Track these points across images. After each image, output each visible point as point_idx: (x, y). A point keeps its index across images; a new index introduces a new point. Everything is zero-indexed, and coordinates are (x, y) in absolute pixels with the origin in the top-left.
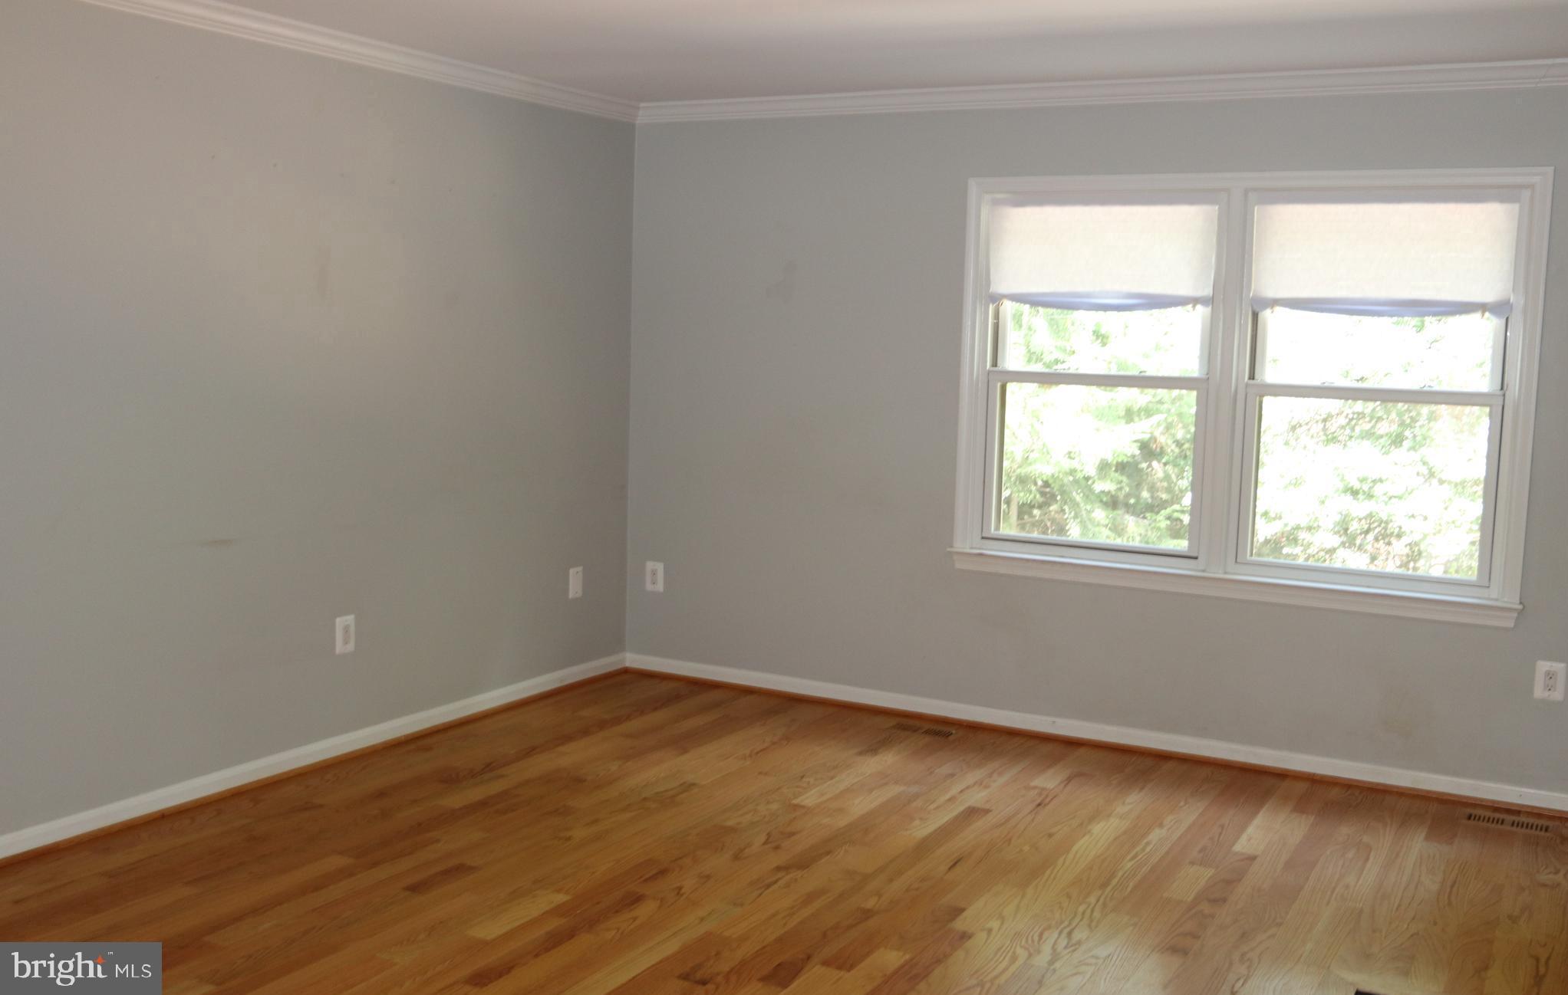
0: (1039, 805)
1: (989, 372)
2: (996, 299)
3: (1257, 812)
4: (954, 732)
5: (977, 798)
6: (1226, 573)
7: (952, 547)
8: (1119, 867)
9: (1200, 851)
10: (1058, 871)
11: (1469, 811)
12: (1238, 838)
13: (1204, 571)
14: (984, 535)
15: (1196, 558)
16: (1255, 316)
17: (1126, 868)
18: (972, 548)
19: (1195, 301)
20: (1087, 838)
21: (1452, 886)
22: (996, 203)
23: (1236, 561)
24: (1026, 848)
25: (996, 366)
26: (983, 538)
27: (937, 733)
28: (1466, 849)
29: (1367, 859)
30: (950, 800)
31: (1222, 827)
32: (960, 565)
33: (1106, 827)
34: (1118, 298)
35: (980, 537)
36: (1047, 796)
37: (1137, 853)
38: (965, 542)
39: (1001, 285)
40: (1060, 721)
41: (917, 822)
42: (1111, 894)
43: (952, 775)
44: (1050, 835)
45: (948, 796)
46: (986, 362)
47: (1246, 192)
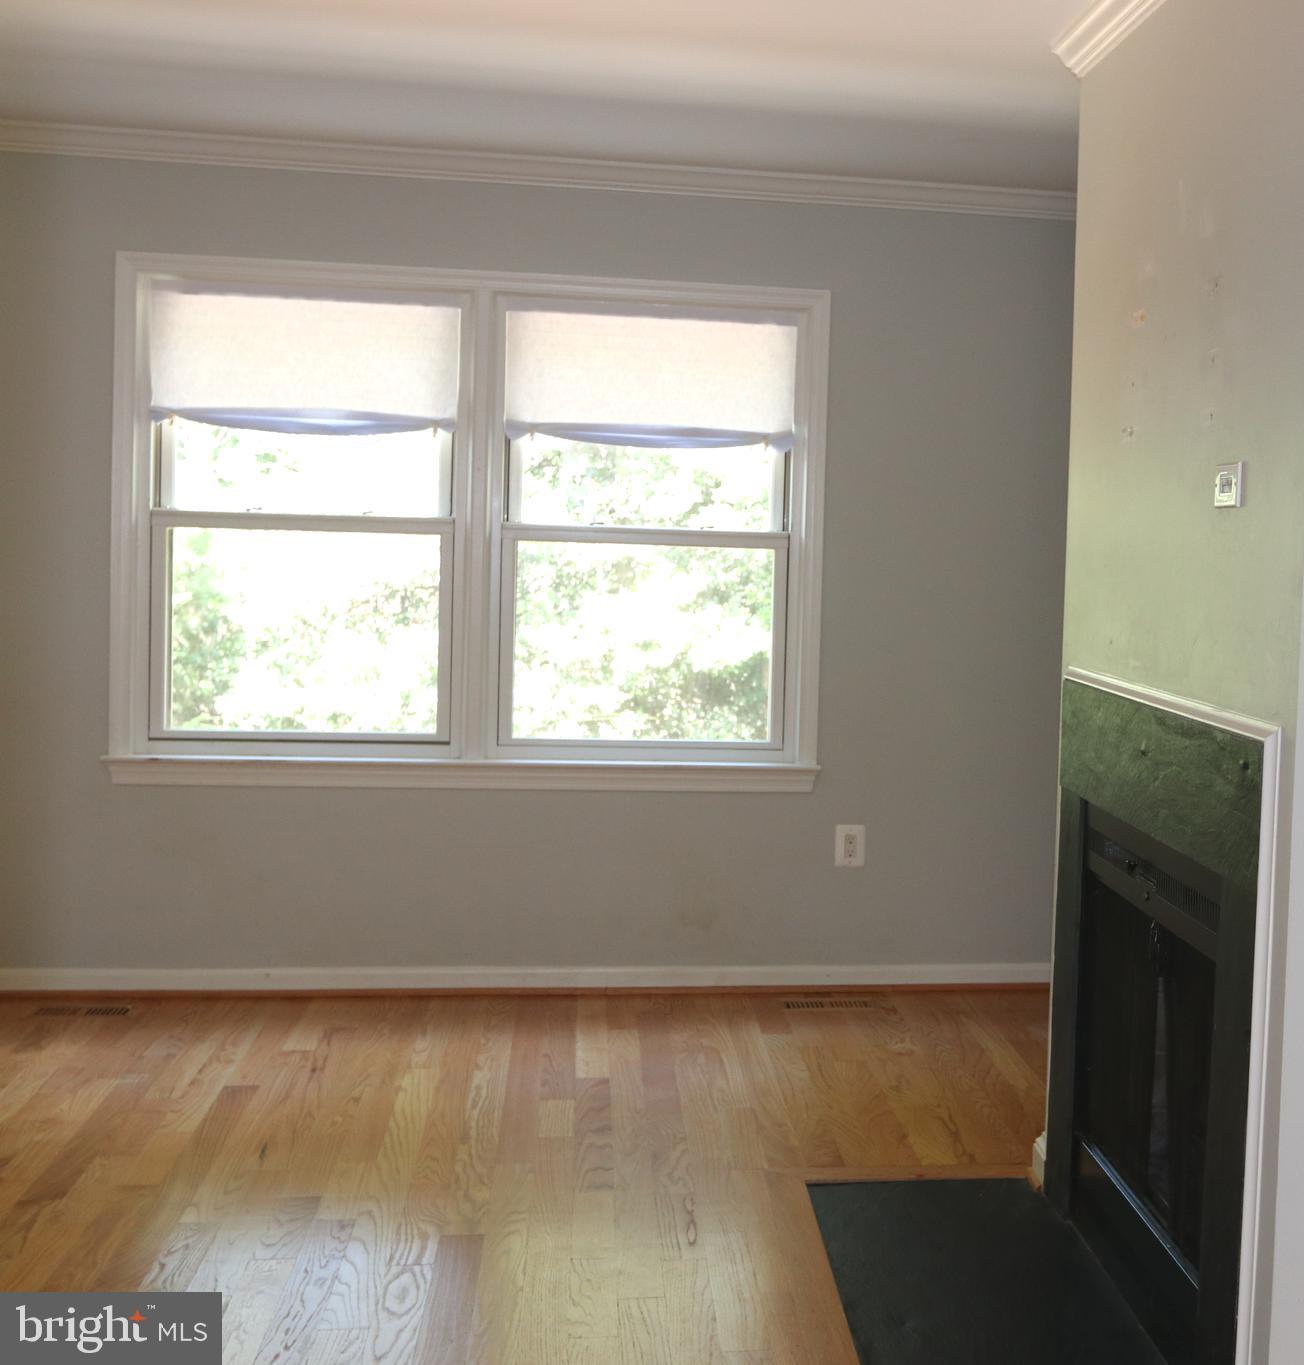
0: (314, 1070)
1: (152, 514)
2: (159, 414)
3: (573, 1037)
4: (129, 1007)
5: (228, 1075)
6: (486, 758)
7: (107, 753)
8: (466, 1117)
9: (543, 1085)
10: (398, 1135)
11: (784, 999)
12: (573, 1065)
13: (459, 758)
14: (151, 736)
15: (447, 743)
16: (508, 443)
17: (476, 1117)
18: (135, 753)
19: (436, 424)
20: (401, 1095)
21: (820, 1071)
22: (157, 286)
23: (498, 745)
24: (339, 1119)
25: (160, 506)
26: (150, 739)
27: (107, 1012)
28: (805, 1035)
29: (721, 1061)
30: (192, 1083)
31: (546, 1056)
32: (120, 778)
33: (416, 1081)
34: (339, 418)
35: (147, 738)
36: (315, 1060)
37: (474, 1100)
38: (129, 747)
39: (164, 396)
40: (275, 972)
41: (170, 1116)
42: (480, 1148)
43: (170, 1056)
44: (357, 1100)
45: (187, 1080)
46: (149, 500)
47: (497, 293)
